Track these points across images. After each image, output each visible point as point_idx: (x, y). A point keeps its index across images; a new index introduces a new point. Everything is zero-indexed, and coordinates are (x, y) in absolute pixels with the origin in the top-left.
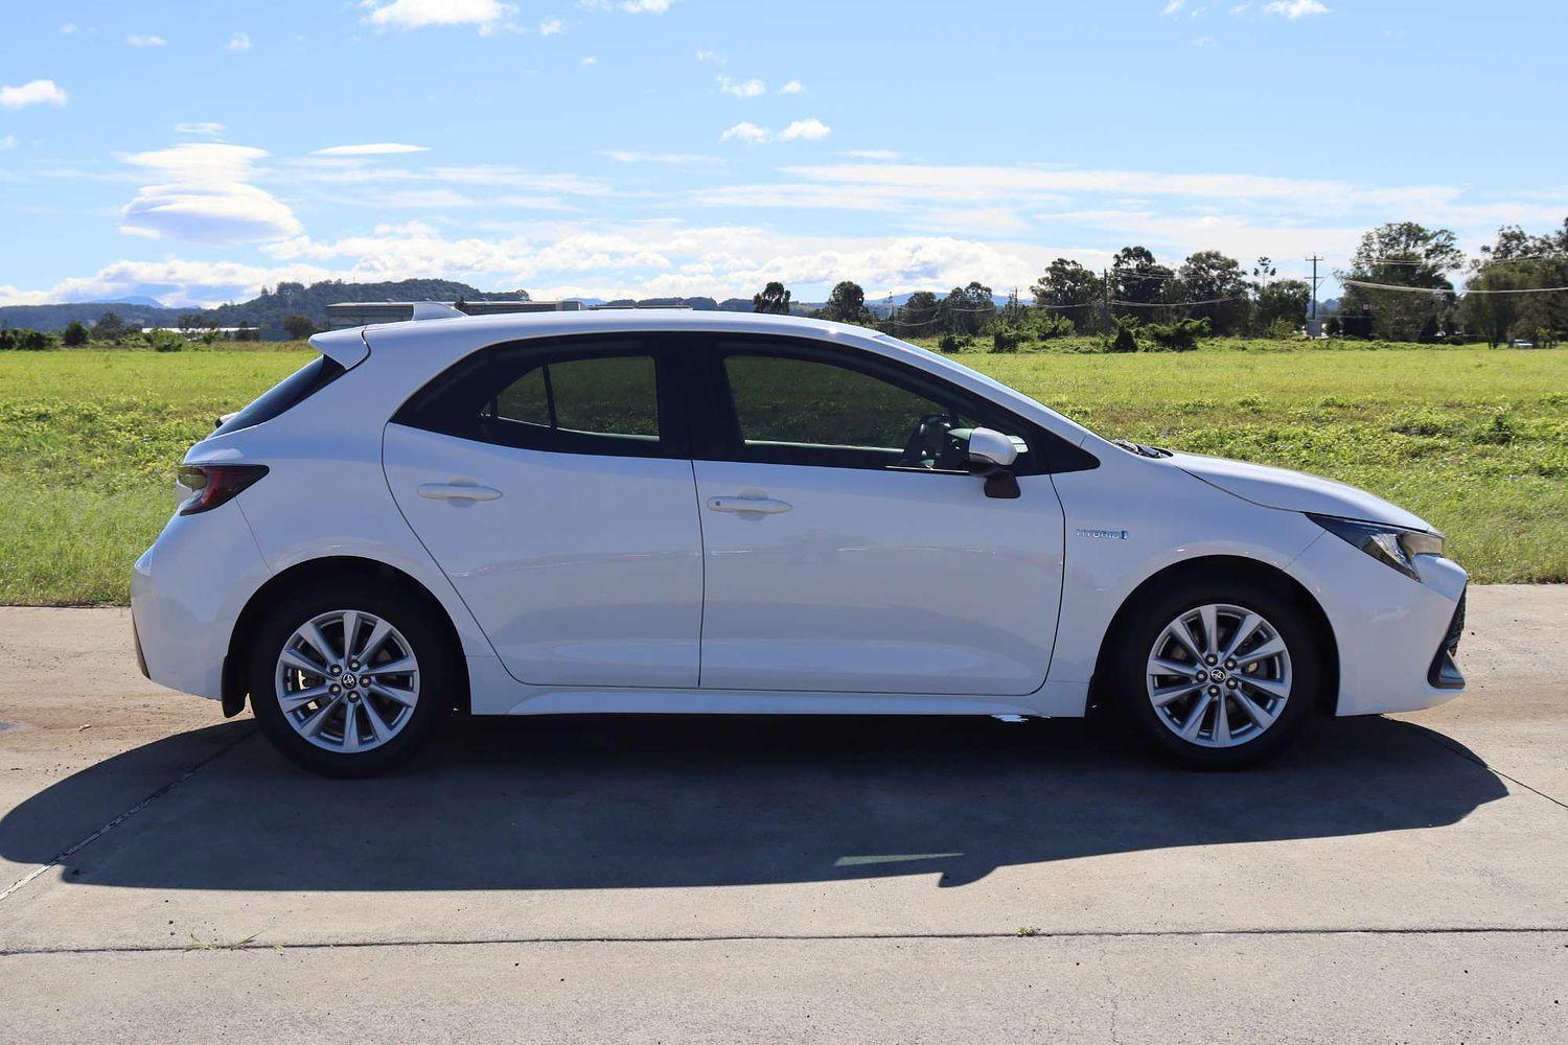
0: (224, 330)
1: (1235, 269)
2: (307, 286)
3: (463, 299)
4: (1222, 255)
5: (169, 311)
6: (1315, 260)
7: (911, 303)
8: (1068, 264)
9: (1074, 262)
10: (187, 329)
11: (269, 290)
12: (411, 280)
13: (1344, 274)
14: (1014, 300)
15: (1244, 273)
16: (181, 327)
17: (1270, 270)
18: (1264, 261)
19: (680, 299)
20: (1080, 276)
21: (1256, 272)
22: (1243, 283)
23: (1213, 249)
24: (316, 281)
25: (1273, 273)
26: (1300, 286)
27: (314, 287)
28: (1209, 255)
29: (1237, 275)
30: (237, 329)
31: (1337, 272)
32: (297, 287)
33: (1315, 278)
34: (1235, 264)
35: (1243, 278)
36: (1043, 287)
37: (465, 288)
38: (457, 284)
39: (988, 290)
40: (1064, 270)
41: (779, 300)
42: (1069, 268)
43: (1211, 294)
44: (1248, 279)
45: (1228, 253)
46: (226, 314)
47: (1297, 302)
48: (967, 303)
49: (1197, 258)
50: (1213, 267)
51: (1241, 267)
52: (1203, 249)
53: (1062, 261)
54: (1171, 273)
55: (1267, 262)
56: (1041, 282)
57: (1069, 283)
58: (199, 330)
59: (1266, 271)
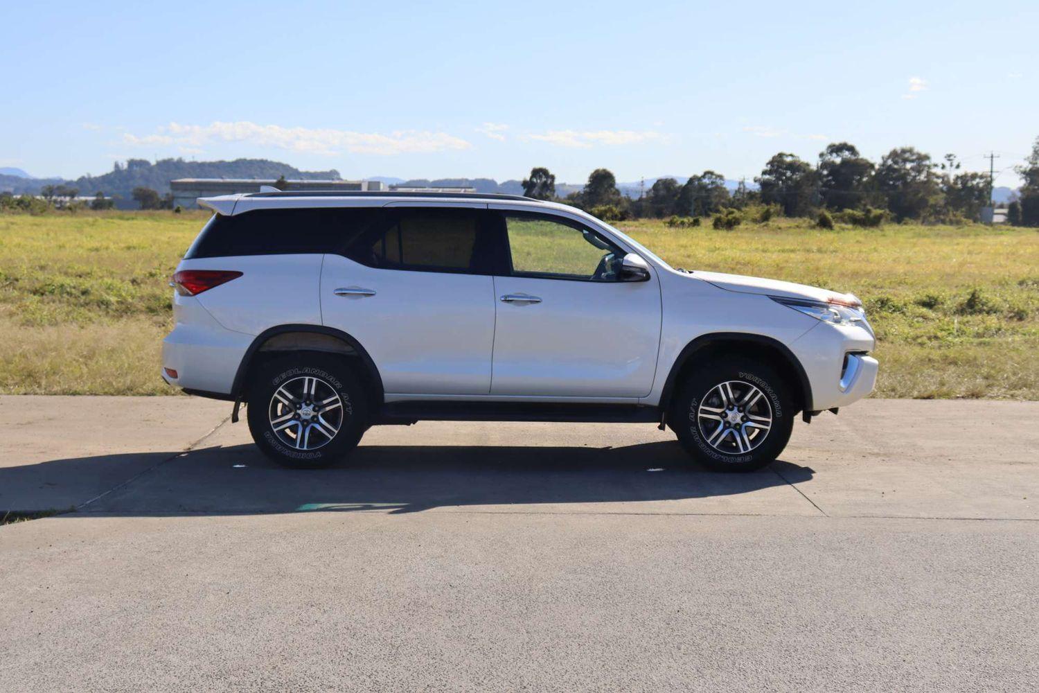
0: (83, 198)
1: (927, 162)
2: (153, 162)
3: (283, 177)
4: (916, 150)
5: (36, 181)
6: (992, 157)
7: (656, 187)
8: (787, 156)
9: (791, 155)
10: (51, 196)
11: (120, 165)
12: (240, 160)
13: (1022, 169)
14: (742, 186)
15: (936, 165)
16: (45, 195)
17: (955, 164)
18: (949, 157)
19: (467, 180)
20: (795, 167)
21: (943, 167)
22: (934, 174)
23: (907, 145)
24: (160, 158)
25: (958, 167)
26: (981, 177)
27: (159, 164)
28: (904, 151)
29: (929, 167)
30: (94, 198)
31: (1016, 167)
32: (143, 164)
33: (992, 172)
34: (927, 157)
35: (934, 170)
36: (767, 177)
37: (286, 167)
38: (279, 164)
39: (721, 177)
40: (782, 162)
41: (545, 182)
42: (789, 159)
43: (905, 184)
44: (938, 171)
45: (921, 149)
46: (85, 184)
47: (981, 191)
48: (703, 188)
49: (894, 155)
50: (905, 160)
51: (934, 160)
52: (898, 146)
53: (781, 155)
54: (872, 166)
55: (952, 158)
56: (764, 173)
57: (789, 174)
58: (63, 198)
59: (951, 165)
